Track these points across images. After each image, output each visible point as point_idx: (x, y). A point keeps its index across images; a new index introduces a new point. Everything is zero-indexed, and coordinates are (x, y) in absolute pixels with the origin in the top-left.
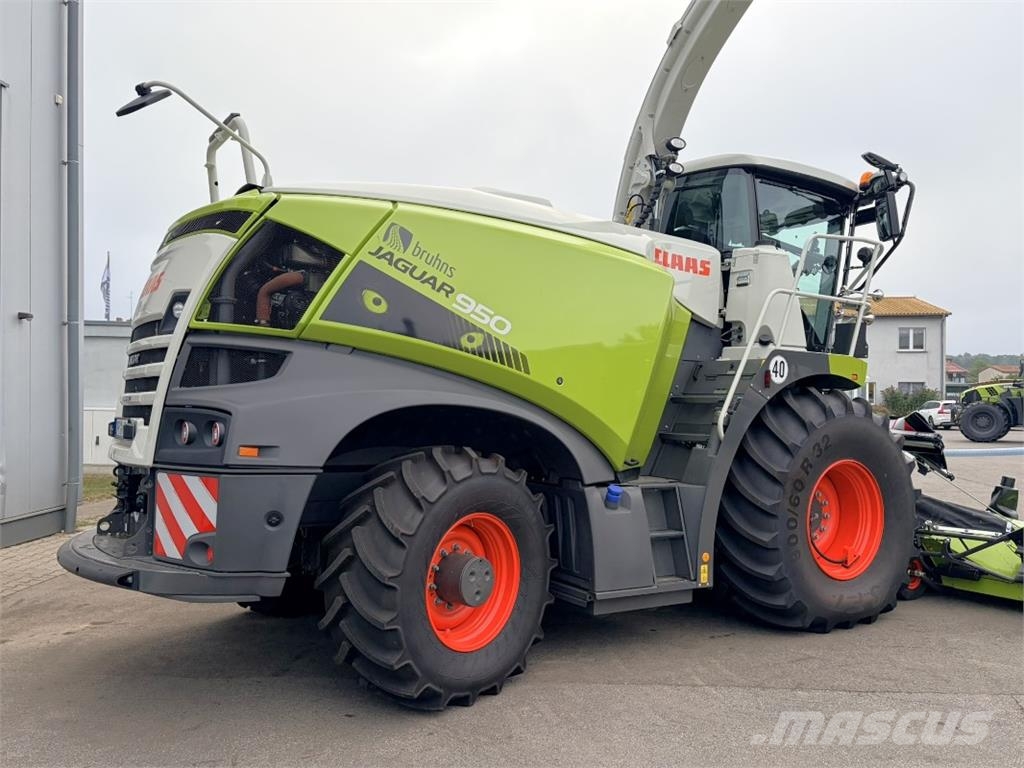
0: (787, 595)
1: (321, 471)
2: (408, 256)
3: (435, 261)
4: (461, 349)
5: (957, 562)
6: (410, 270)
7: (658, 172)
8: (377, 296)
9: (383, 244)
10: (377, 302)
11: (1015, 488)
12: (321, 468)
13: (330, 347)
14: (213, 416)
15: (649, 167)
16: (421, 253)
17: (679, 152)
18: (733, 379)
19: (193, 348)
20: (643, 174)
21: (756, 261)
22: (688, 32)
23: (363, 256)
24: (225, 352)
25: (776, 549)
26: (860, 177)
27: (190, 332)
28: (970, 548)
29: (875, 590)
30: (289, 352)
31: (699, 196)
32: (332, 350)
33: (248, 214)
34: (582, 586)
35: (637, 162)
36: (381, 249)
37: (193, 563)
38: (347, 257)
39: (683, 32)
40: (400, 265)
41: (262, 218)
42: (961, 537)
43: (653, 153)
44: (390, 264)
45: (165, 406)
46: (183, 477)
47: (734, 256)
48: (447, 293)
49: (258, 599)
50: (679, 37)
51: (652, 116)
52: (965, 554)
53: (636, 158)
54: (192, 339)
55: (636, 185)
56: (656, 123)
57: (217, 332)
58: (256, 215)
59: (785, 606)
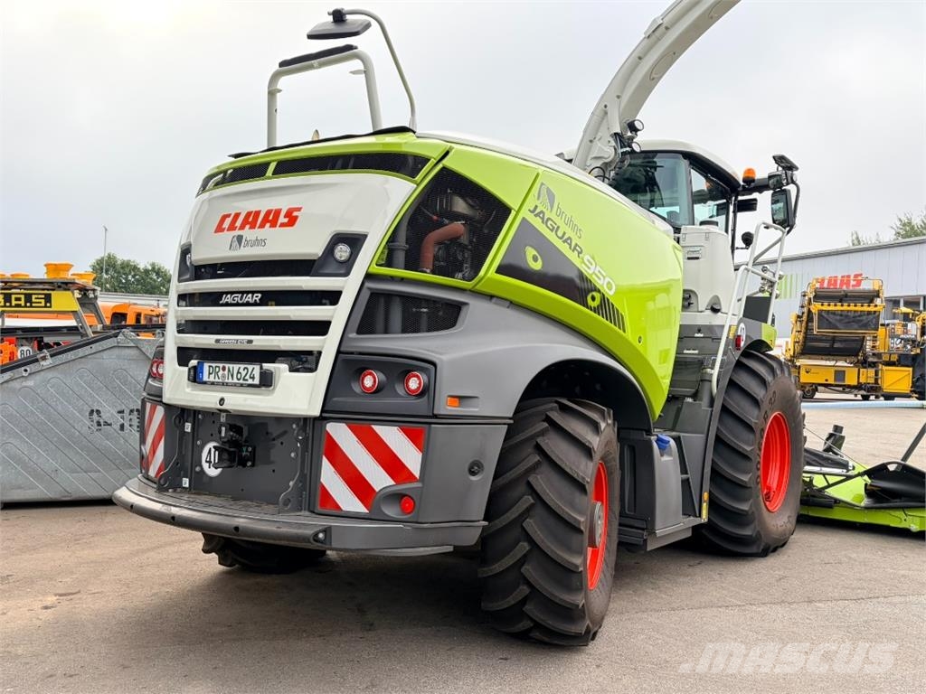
0: (752, 526)
1: (511, 421)
2: (553, 216)
3: (569, 222)
4: (587, 308)
5: (817, 494)
6: (555, 229)
7: (624, 150)
8: (536, 253)
9: (538, 203)
10: (535, 259)
11: (843, 434)
12: (510, 419)
13: (494, 300)
14: (411, 365)
15: (613, 143)
16: (560, 214)
17: (638, 133)
18: (719, 342)
19: (372, 294)
20: (606, 149)
21: (707, 239)
22: (667, 28)
23: (524, 213)
24: (398, 299)
25: (750, 488)
26: (742, 173)
27: (369, 277)
28: (831, 482)
29: (791, 519)
30: (466, 304)
31: (632, 172)
32: (495, 303)
33: (425, 160)
34: (636, 525)
35: (598, 138)
36: (536, 207)
37: (388, 516)
38: (513, 213)
39: (662, 28)
40: (550, 222)
41: (440, 166)
42: (824, 474)
43: (619, 131)
44: (543, 222)
45: (339, 352)
46: (373, 426)
47: (682, 231)
48: (579, 253)
49: (450, 549)
50: (657, 33)
51: (618, 97)
52: (826, 487)
53: (597, 133)
54: (369, 285)
55: (596, 158)
56: (623, 105)
57: (392, 279)
58: (432, 161)
59: (751, 536)
